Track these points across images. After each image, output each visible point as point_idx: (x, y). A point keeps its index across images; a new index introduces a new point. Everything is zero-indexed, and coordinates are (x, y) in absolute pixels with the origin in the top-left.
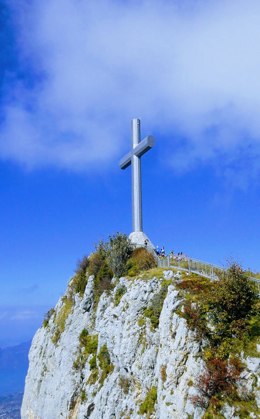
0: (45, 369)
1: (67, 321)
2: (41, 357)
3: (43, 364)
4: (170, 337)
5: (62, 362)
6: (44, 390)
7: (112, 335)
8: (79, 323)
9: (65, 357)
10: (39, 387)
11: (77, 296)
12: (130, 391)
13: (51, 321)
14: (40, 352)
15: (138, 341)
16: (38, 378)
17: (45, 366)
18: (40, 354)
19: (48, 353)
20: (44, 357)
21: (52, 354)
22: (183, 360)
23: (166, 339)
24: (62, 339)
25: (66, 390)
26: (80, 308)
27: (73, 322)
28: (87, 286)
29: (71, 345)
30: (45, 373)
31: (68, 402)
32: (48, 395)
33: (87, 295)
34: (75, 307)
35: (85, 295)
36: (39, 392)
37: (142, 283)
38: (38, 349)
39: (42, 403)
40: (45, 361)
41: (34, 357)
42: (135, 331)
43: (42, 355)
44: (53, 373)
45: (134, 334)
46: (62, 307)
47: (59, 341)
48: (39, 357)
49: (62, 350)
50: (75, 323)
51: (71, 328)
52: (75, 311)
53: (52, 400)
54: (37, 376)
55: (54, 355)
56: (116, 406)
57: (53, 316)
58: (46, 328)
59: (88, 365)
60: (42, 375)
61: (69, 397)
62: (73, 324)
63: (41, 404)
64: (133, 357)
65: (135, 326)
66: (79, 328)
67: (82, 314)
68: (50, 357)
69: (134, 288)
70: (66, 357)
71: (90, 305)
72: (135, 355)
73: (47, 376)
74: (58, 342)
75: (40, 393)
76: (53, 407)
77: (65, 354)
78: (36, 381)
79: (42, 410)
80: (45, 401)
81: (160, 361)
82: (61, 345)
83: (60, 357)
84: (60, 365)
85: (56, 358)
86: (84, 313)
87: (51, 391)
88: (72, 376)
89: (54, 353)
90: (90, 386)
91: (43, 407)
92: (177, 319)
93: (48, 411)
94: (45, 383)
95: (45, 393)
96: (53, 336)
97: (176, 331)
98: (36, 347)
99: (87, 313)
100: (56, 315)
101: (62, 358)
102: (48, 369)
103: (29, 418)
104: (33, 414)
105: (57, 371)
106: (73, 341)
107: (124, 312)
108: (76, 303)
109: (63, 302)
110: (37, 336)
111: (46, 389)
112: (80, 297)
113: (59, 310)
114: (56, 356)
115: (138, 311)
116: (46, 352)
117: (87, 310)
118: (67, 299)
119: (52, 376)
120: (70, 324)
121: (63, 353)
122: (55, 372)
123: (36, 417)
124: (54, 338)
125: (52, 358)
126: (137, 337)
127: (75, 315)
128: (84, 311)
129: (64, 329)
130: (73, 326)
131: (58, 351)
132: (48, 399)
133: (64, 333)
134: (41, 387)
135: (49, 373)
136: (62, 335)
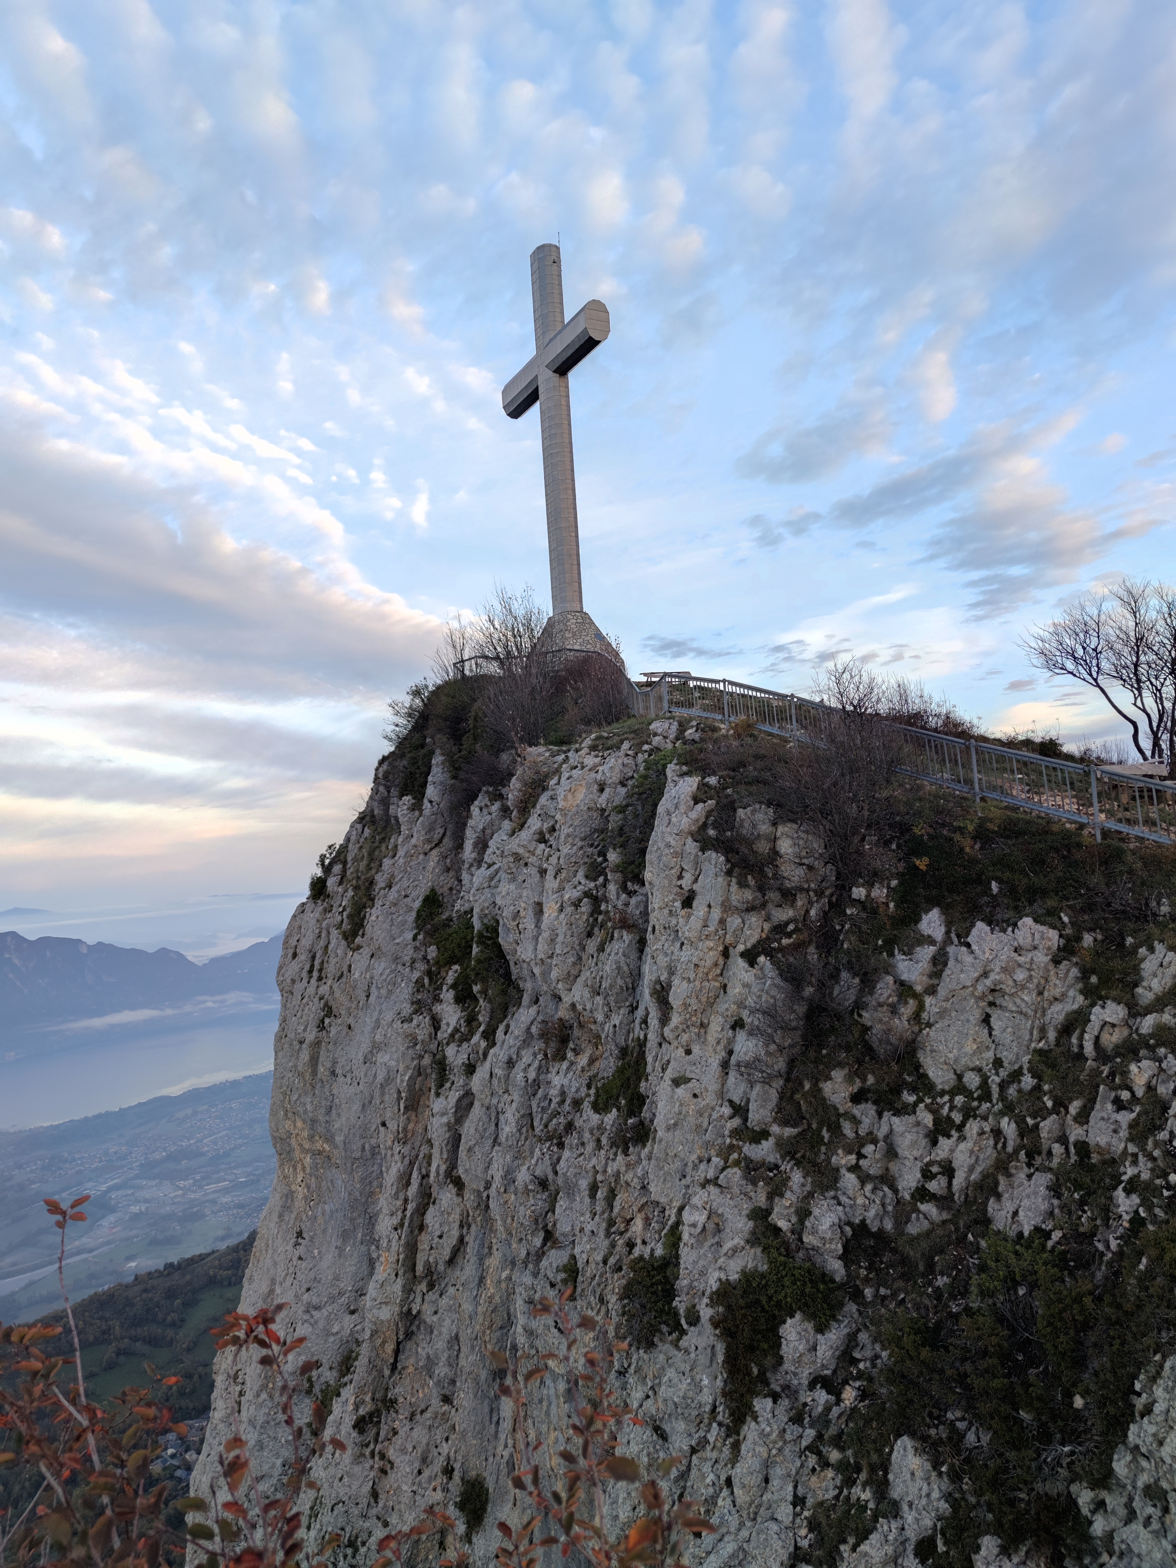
0: (329, 1011)
1: (381, 880)
2: (313, 981)
3: (321, 999)
4: (678, 904)
5: (373, 989)
6: (329, 1065)
7: (512, 908)
8: (413, 881)
9: (381, 974)
10: (314, 1061)
11: (402, 807)
12: (570, 1055)
13: (332, 882)
14: (307, 967)
15: (587, 920)
17: (326, 1004)
18: (310, 972)
19: (331, 969)
20: (320, 979)
21: (345, 969)
22: (716, 964)
23: (666, 911)
24: (368, 928)
25: (393, 1063)
26: (414, 841)
27: (397, 880)
28: (430, 778)
29: (397, 941)
30: (327, 1021)
31: (399, 1092)
32: (341, 1079)
33: (431, 802)
34: (400, 839)
35: (426, 804)
36: (314, 1072)
37: (590, 761)
38: (303, 957)
39: (326, 1099)
40: (324, 989)
41: (293, 981)
42: (577, 894)
43: (315, 974)
44: (351, 1021)
45: (577, 904)
46: (362, 840)
47: (360, 933)
48: (305, 981)
49: (372, 956)
50: (405, 883)
51: (393, 894)
52: (401, 852)
53: (353, 1090)
54: (306, 1029)
55: (350, 971)
56: (534, 1095)
57: (338, 868)
58: (320, 903)
59: (448, 995)
60: (321, 1026)
61: (402, 1081)
62: (398, 886)
63: (323, 1103)
64: (574, 964)
65: (575, 881)
66: (413, 894)
67: (421, 857)
68: (338, 980)
69: (567, 775)
70: (384, 977)
71: (442, 831)
72: (580, 958)
73: (333, 1031)
74: (358, 940)
75: (319, 1075)
76: (356, 1107)
77: (381, 967)
78: (304, 1046)
79: (327, 1118)
80: (333, 1095)
81: (651, 971)
82: (369, 945)
83: (368, 976)
84: (368, 997)
85: (355, 981)
86: (426, 854)
87: (348, 1068)
88: (406, 1026)
89: (350, 966)
90: (459, 1046)
91: (329, 1110)
92: (697, 855)
93: (344, 1119)
94: (330, 1047)
95: (333, 1073)
96: (342, 921)
97: (695, 887)
98: (295, 955)
99: (435, 852)
100: (345, 863)
101: (372, 978)
102: (335, 1010)
103: (293, 1142)
104: (303, 1129)
105: (361, 1014)
106: (402, 932)
107: (543, 845)
108: (403, 828)
109: (364, 827)
110: (297, 924)
111: (335, 1062)
112: (412, 809)
113: (353, 851)
114: (357, 975)
115: (583, 840)
116: (325, 965)
117: (436, 845)
118: (373, 816)
119: (350, 1027)
120: (390, 887)
121: (376, 966)
122: (355, 1017)
123: (313, 1137)
124: (346, 926)
125: (344, 980)
126: (583, 909)
127: (402, 861)
128: (427, 847)
129: (373, 900)
130: (398, 892)
131: (360, 961)
132: (343, 1090)
133: (374, 910)
134: (321, 1059)
135: (340, 1021)
136: (368, 916)
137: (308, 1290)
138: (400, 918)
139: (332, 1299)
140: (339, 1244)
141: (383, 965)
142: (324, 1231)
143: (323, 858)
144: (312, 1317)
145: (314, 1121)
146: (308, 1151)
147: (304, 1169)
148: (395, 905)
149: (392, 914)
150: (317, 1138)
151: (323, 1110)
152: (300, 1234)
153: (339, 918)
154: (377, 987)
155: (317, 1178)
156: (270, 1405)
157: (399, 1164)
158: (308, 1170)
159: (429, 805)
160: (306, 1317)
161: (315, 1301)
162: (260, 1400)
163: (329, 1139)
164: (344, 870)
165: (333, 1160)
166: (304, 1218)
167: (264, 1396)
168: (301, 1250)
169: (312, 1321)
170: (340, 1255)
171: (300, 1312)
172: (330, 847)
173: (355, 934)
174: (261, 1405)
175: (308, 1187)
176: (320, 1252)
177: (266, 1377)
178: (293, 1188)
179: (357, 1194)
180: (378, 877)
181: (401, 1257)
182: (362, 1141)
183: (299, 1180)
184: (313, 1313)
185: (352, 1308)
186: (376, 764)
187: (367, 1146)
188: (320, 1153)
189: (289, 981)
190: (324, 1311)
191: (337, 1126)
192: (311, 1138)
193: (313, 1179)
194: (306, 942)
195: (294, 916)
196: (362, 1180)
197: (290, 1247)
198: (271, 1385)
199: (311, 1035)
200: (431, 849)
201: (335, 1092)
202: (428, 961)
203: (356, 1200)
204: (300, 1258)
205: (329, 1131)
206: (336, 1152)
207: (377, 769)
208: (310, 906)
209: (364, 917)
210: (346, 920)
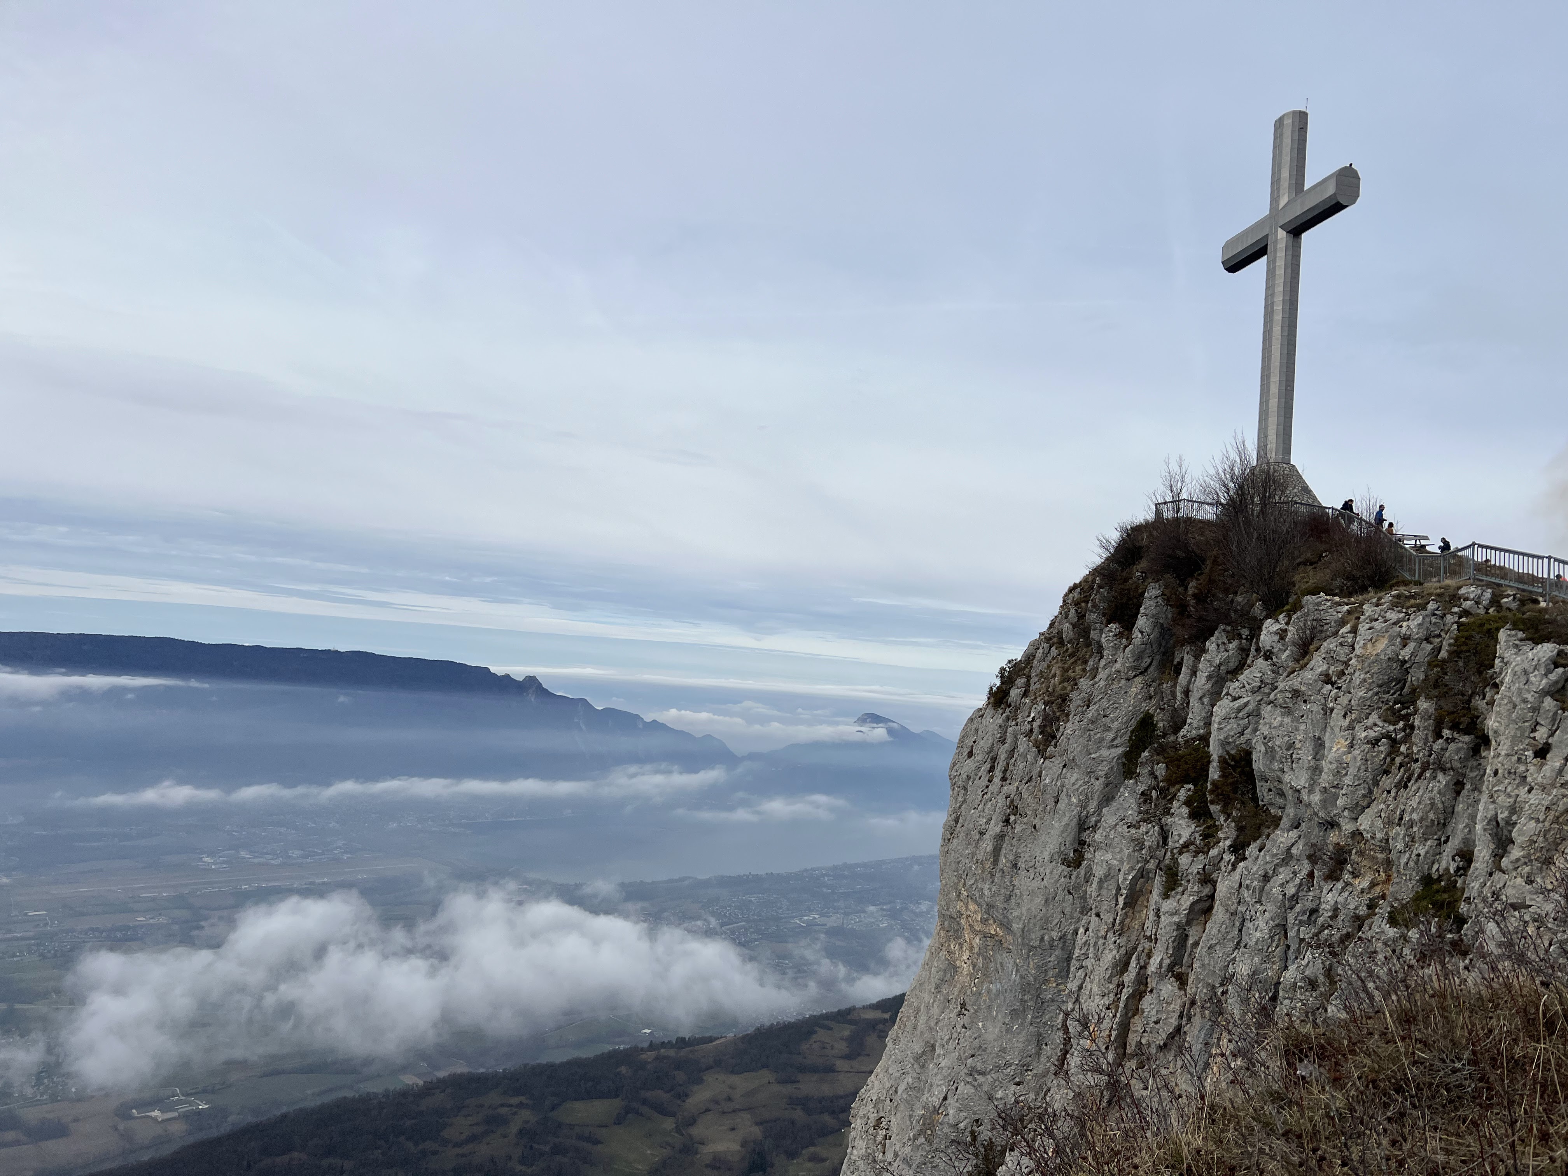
0: (1014, 809)
1: (1076, 698)
2: (997, 780)
3: (1006, 797)
4: (1530, 753)
5: (1063, 796)
6: (1011, 858)
7: (1287, 738)
8: (1113, 704)
9: (1074, 784)
10: (996, 852)
11: (1108, 635)
12: (1347, 876)
13: (1015, 693)
14: (987, 766)
15: (1385, 759)
17: (1012, 803)
18: (991, 771)
19: (1018, 772)
20: (1004, 779)
21: (1035, 773)
23: (1515, 758)
24: (1062, 741)
25: (1115, 862)
26: (1117, 666)
27: (1096, 700)
28: (1142, 610)
29: (1093, 756)
30: (1012, 818)
31: (1119, 889)
32: (1023, 873)
33: (1142, 632)
34: (1103, 663)
35: (1136, 634)
36: (996, 862)
37: (1393, 616)
38: (979, 757)
39: (1005, 888)
40: (1009, 789)
41: (969, 778)
42: (1372, 734)
43: (998, 773)
44: (1037, 821)
45: (1375, 742)
46: (1048, 658)
47: (1053, 743)
48: (985, 778)
49: (1064, 766)
50: (1105, 704)
51: (1091, 713)
52: (1102, 674)
53: (1035, 884)
54: (988, 822)
55: (1040, 776)
57: (1021, 681)
58: (1000, 711)
59: (1181, 810)
60: (1007, 821)
61: (1125, 879)
62: (1097, 705)
63: (1003, 891)
64: (1364, 796)
65: (1370, 721)
66: (1114, 715)
67: (1123, 682)
68: (1027, 783)
69: (1367, 626)
71: (1149, 661)
72: (1372, 792)
73: (1018, 828)
74: (1051, 749)
75: (1000, 866)
76: (1039, 900)
77: (1073, 777)
78: (986, 837)
79: (1006, 905)
80: (1014, 886)
81: (1486, 809)
82: (1061, 756)
83: (1059, 784)
84: (1057, 802)
85: (1045, 786)
86: (1129, 680)
87: (1032, 864)
88: (1133, 831)
89: (1041, 772)
90: (1194, 857)
91: (1008, 898)
92: (1556, 713)
93: (1024, 909)
94: (1014, 842)
95: (1015, 865)
96: (1031, 730)
97: (1550, 741)
98: (970, 754)
99: (1139, 679)
100: (1029, 677)
101: (1063, 786)
102: (1020, 810)
103: (963, 922)
104: (975, 912)
105: (1047, 817)
106: (1099, 748)
107: (1329, 686)
108: (1105, 653)
109: (1051, 647)
110: (974, 727)
111: (1017, 856)
112: (1120, 635)
113: (1038, 666)
114: (1047, 781)
115: (1380, 686)
116: (1011, 767)
117: (1141, 673)
118: (1061, 638)
119: (1035, 828)
120: (1088, 707)
121: (1069, 775)
122: (1041, 819)
123: (987, 920)
124: (1037, 735)
125: (1032, 783)
126: (1382, 748)
127: (1102, 683)
128: (1131, 673)
129: (1067, 715)
130: (1097, 711)
131: (1051, 770)
132: (1024, 882)
133: (1069, 725)
134: (1003, 851)
135: (1025, 820)
136: (1061, 729)
137: (973, 1056)
138: (1098, 736)
139: (997, 1068)
140: (1007, 1021)
141: (1075, 776)
142: (989, 1008)
143: (1002, 670)
144: (976, 1080)
145: (990, 906)
146: (978, 933)
147: (971, 948)
148: (1093, 722)
149: (1089, 730)
150: (991, 922)
151: (1002, 898)
152: (963, 1005)
153: (1028, 727)
154: (1067, 795)
155: (985, 958)
156: (928, 1149)
157: (1115, 952)
158: (976, 950)
159: (1140, 636)
160: (969, 1079)
161: (980, 1066)
162: (918, 1142)
163: (1006, 925)
164: (1028, 685)
165: (1005, 945)
166: (969, 992)
167: (922, 1140)
168: (965, 1020)
169: (976, 1084)
170: (1007, 1031)
171: (962, 1073)
172: (1009, 662)
173: (1046, 743)
174: (918, 1147)
175: (974, 966)
176: (983, 1026)
177: (924, 1124)
178: (958, 963)
179: (1031, 979)
180: (1074, 695)
181: (1114, 1033)
182: (1043, 932)
183: (965, 957)
184: (978, 1077)
185: (1017, 1080)
186: (1066, 590)
187: (1046, 937)
188: (992, 936)
189: (964, 776)
190: (989, 1077)
191: (1015, 914)
192: (984, 921)
193: (981, 959)
194: (984, 744)
195: (971, 720)
196: (1038, 967)
197: (953, 1015)
198: (929, 1132)
199: (995, 828)
200: (1135, 676)
201: (1016, 882)
202: (1156, 777)
203: (1029, 984)
204: (964, 1027)
205: (1006, 917)
206: (1010, 938)
207: (1066, 595)
208: (990, 711)
209: (1058, 730)
210: (1036, 730)
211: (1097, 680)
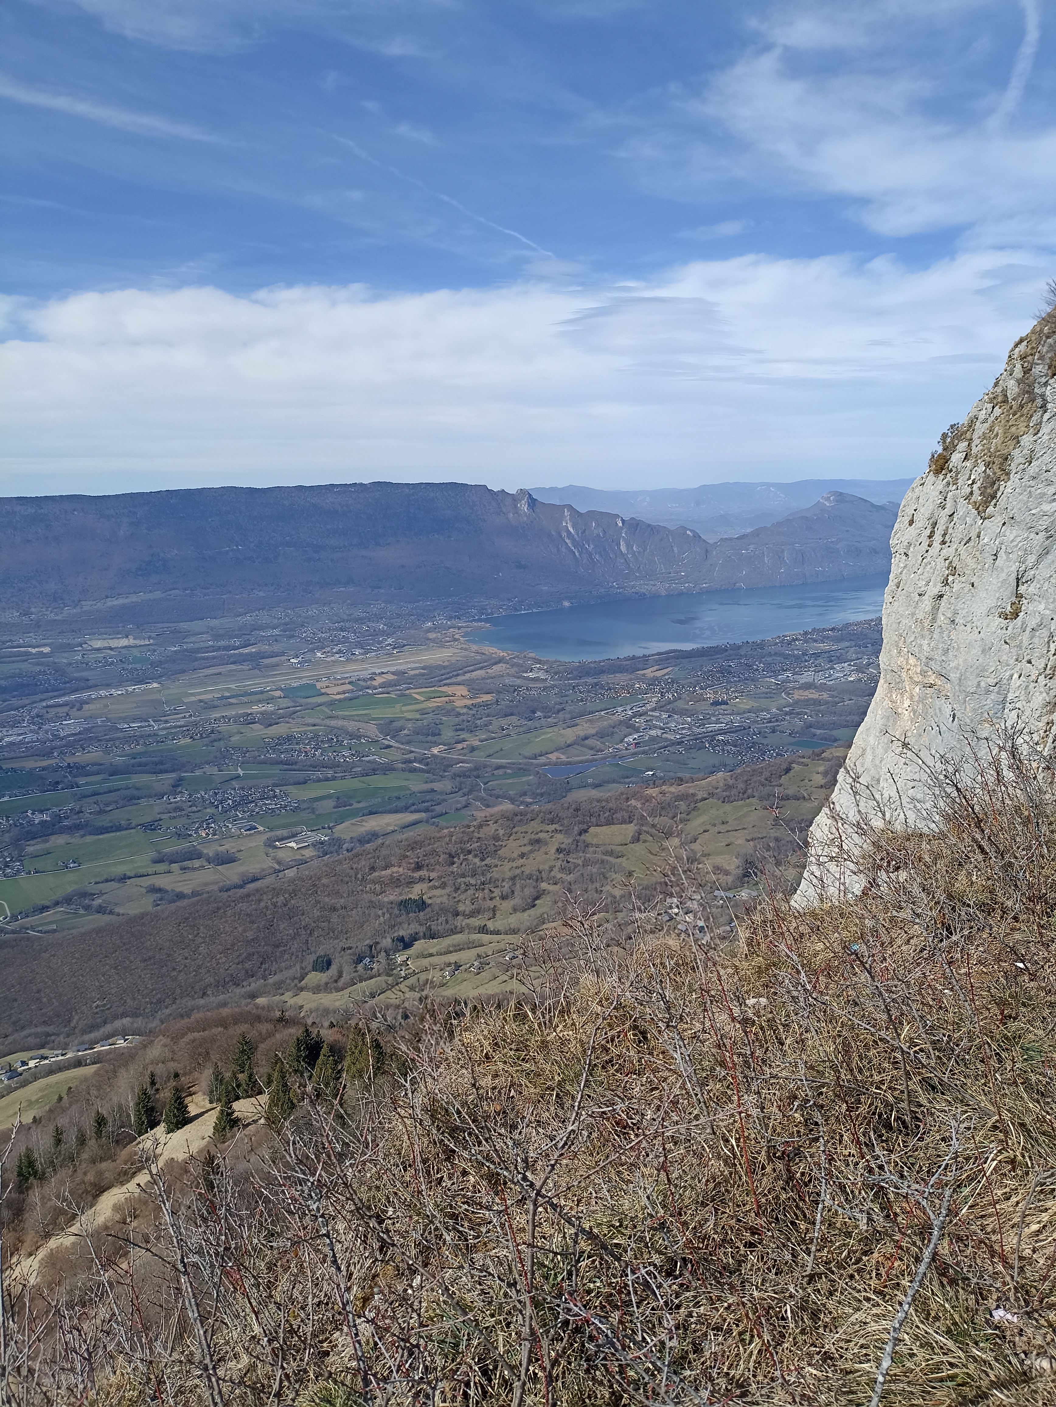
0: (953, 570)
1: (1018, 456)
2: (936, 545)
3: (944, 560)
5: (1002, 554)
6: (950, 615)
9: (1012, 541)
10: (935, 611)
13: (956, 458)
14: (928, 532)
16: (934, 589)
17: (951, 565)
18: (931, 536)
19: (958, 534)
20: (943, 543)
21: (973, 535)
24: (1003, 499)
27: (1038, 456)
29: (1033, 512)
30: (951, 578)
32: (961, 628)
34: (1046, 416)
36: (934, 620)
38: (920, 524)
39: (943, 643)
40: (948, 551)
41: (910, 545)
43: (938, 538)
44: (975, 579)
46: (993, 418)
47: (992, 503)
48: (925, 544)
49: (1004, 524)
50: (1047, 459)
51: (1033, 469)
52: (1046, 429)
53: (973, 636)
54: (927, 584)
55: (979, 537)
57: (962, 445)
58: (941, 477)
60: (946, 583)
62: (1040, 460)
63: (941, 645)
68: (965, 544)
70: (1015, 543)
73: (956, 587)
74: (990, 509)
75: (939, 623)
76: (976, 651)
77: (1012, 534)
78: (926, 597)
79: (944, 658)
80: (952, 640)
82: (1001, 515)
83: (997, 542)
84: (995, 560)
85: (984, 545)
87: (969, 619)
89: (980, 533)
91: (946, 652)
93: (961, 660)
94: (952, 600)
95: (953, 622)
96: (971, 493)
98: (911, 522)
100: (971, 440)
101: (1002, 543)
102: (959, 570)
103: (904, 675)
104: (915, 665)
105: (986, 574)
106: (1039, 504)
109: (994, 407)
110: (915, 495)
111: (955, 613)
113: (980, 428)
114: (986, 541)
116: (950, 531)
118: (1005, 396)
119: (973, 585)
120: (1031, 463)
121: (1008, 532)
122: (979, 577)
123: (926, 672)
124: (977, 497)
125: (971, 544)
127: (1046, 437)
129: (1008, 474)
130: (1039, 466)
131: (990, 529)
132: (962, 636)
133: (1009, 483)
134: (941, 610)
135: (963, 579)
136: (1002, 488)
138: (1039, 491)
141: (1015, 533)
142: (929, 746)
143: (944, 436)
145: (929, 659)
146: (917, 683)
147: (911, 698)
148: (1035, 479)
149: (1030, 487)
150: (930, 673)
151: (940, 652)
152: (905, 746)
153: (969, 490)
154: (1006, 552)
155: (924, 705)
157: (1045, 694)
158: (916, 699)
163: (944, 675)
164: (969, 448)
165: (944, 693)
166: (909, 734)
168: (906, 758)
172: (952, 426)
173: (986, 503)
175: (915, 712)
178: (900, 710)
179: (968, 721)
180: (1016, 453)
182: (979, 679)
183: (906, 705)
187: (983, 684)
188: (931, 686)
189: (906, 544)
191: (952, 665)
192: (924, 673)
193: (921, 706)
194: (926, 511)
196: (974, 710)
197: (895, 754)
201: (954, 637)
203: (966, 725)
204: (905, 764)
205: (944, 668)
206: (948, 686)
207: (1013, 350)
208: (931, 478)
209: (998, 489)
210: (977, 492)
211: (1039, 435)
